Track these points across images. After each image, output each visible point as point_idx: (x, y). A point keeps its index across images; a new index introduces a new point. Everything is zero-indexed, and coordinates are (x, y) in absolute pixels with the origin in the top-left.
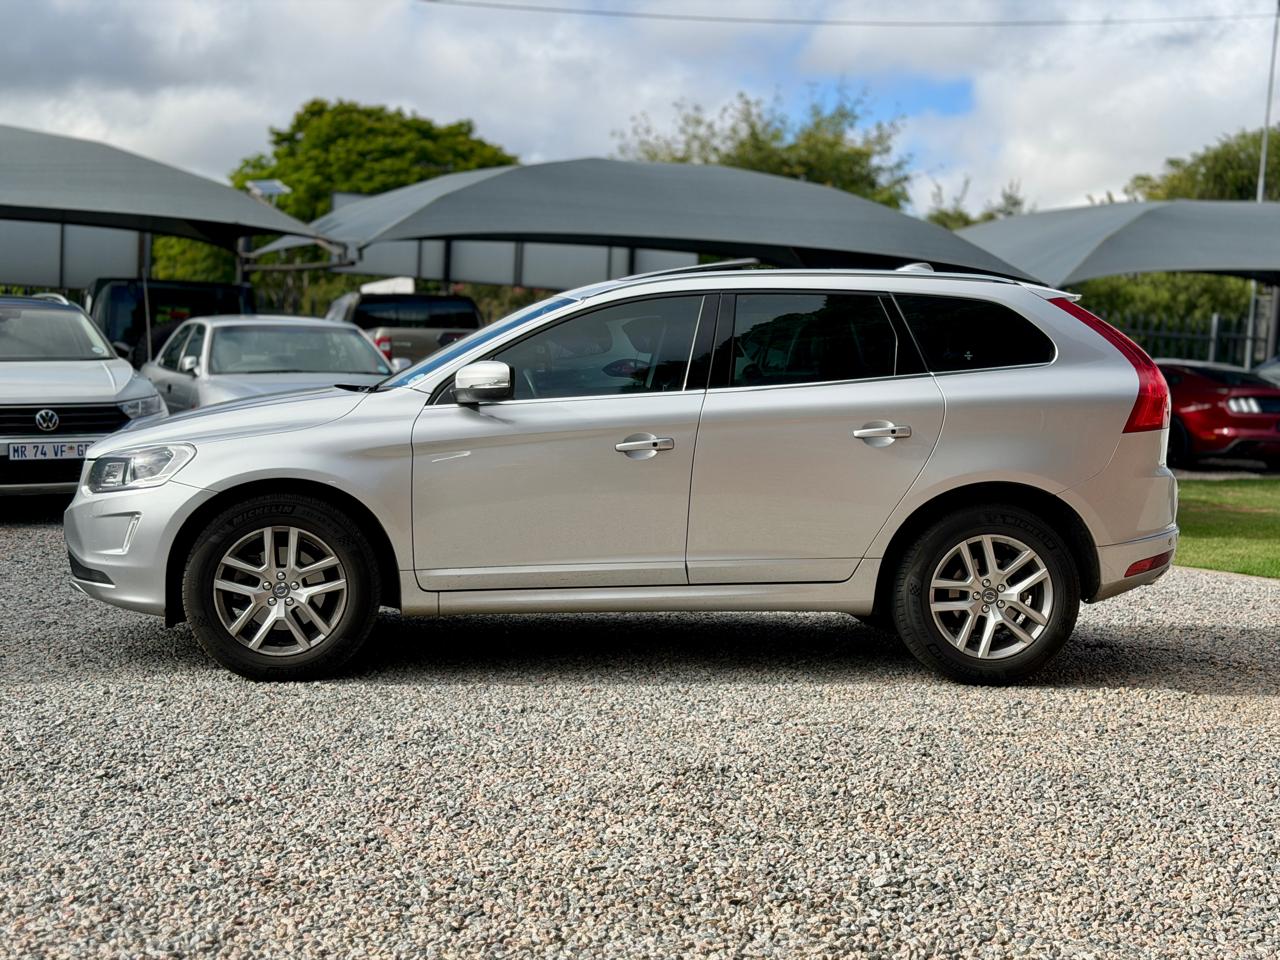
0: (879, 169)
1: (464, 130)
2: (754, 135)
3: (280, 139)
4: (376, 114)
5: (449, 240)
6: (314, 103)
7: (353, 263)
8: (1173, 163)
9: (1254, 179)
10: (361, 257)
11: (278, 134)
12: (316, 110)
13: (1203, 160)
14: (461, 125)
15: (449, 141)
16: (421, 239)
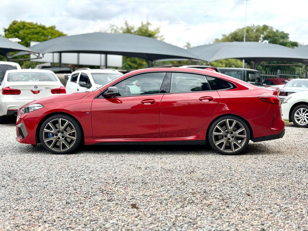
0: (157, 37)
1: (53, 28)
2: (128, 28)
3: (6, 31)
4: (31, 24)
5: (60, 52)
6: (14, 21)
7: (41, 58)
8: (224, 35)
9: (243, 39)
10: (43, 56)
11: (5, 29)
12: (14, 23)
13: (231, 35)
14: (52, 27)
15: (50, 30)
16: (53, 52)
